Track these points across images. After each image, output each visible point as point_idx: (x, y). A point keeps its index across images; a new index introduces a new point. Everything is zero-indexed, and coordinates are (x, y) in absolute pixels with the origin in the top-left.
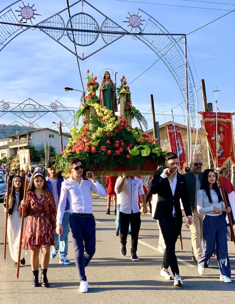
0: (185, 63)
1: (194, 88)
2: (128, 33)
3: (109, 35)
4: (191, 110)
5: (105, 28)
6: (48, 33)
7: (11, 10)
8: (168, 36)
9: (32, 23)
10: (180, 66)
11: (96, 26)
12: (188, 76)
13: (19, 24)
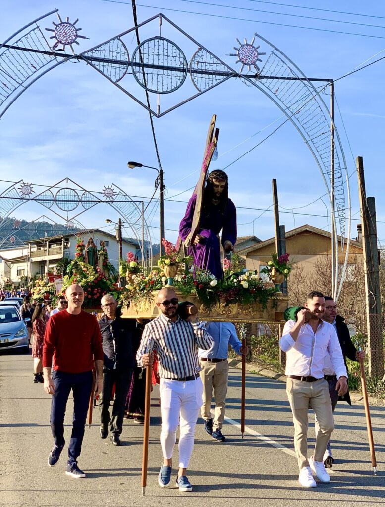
0: (331, 128)
1: (344, 171)
2: (236, 75)
3: (203, 76)
4: (339, 208)
5: (198, 64)
6: (101, 69)
7: (38, 27)
8: (303, 81)
9: (73, 51)
10: (323, 133)
11: (182, 60)
12: (335, 150)
13: (50, 51)
